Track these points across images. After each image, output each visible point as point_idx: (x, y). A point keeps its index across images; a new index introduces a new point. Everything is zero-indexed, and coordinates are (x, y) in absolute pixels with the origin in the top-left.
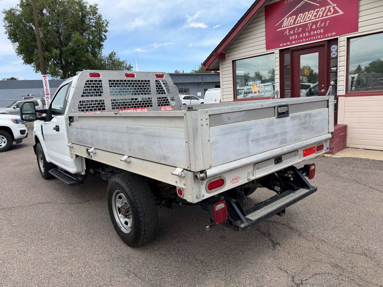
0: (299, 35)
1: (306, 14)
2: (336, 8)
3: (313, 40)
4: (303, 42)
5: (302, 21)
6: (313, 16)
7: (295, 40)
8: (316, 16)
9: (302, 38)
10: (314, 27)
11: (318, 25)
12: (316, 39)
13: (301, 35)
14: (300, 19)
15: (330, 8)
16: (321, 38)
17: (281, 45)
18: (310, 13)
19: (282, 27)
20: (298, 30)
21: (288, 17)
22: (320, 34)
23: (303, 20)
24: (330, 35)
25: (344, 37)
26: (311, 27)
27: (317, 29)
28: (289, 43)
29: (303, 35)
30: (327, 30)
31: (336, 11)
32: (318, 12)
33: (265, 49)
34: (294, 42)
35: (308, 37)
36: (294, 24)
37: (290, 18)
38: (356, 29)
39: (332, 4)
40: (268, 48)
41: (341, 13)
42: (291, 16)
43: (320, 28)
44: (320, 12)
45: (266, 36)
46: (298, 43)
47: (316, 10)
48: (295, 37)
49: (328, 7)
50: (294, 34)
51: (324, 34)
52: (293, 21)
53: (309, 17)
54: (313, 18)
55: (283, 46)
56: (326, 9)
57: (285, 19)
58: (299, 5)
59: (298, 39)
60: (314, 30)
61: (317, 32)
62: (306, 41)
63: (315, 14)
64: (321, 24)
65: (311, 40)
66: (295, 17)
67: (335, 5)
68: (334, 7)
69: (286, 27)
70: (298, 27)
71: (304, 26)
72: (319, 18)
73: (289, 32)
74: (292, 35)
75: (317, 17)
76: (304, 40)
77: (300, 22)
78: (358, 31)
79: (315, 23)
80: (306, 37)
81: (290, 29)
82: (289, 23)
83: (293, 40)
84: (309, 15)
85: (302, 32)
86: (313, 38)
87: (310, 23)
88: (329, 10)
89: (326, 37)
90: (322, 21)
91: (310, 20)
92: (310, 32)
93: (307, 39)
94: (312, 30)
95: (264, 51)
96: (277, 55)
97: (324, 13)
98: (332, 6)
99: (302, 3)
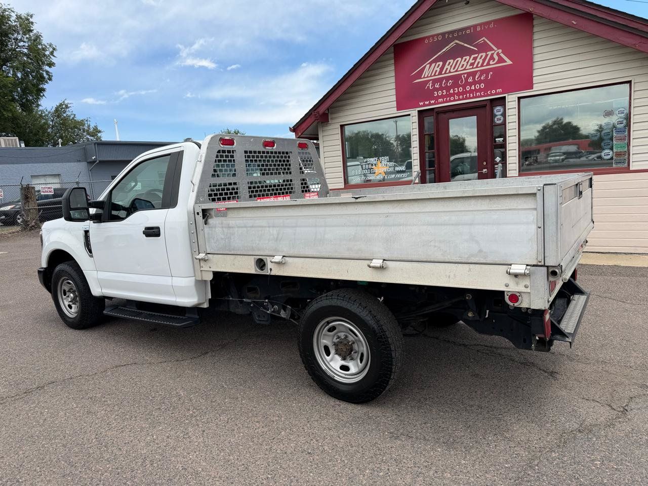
0: (448, 91)
1: (458, 61)
2: (502, 55)
3: (470, 98)
4: (455, 100)
5: (452, 70)
6: (469, 64)
7: (442, 96)
8: (472, 64)
9: (453, 95)
10: (470, 80)
11: (476, 77)
12: (473, 97)
13: (452, 90)
14: (449, 67)
15: (492, 54)
16: (481, 96)
17: (421, 104)
18: (463, 60)
19: (423, 77)
20: (447, 82)
21: (431, 64)
22: (480, 90)
23: (454, 68)
24: (494, 91)
25: (514, 96)
26: (466, 79)
27: (474, 83)
28: (433, 102)
29: (454, 90)
30: (490, 85)
31: (501, 60)
32: (475, 59)
33: (396, 109)
34: (440, 100)
35: (462, 93)
36: (440, 73)
37: (433, 65)
38: (530, 86)
39: (495, 49)
40: (399, 107)
41: (509, 62)
42: (435, 61)
43: (480, 82)
44: (478, 60)
45: (397, 89)
46: (447, 102)
47: (473, 56)
48: (443, 92)
49: (490, 53)
50: (441, 88)
51: (485, 90)
52: (438, 70)
53: (463, 65)
54: (468, 67)
55: (424, 105)
56: (487, 56)
57: (426, 66)
58: (447, 47)
59: (446, 96)
60: (470, 84)
61: (475, 87)
62: (459, 100)
63: (471, 61)
64: (480, 76)
65: (466, 98)
66: (441, 63)
67: (500, 51)
68: (498, 54)
69: (427, 77)
70: (448, 79)
71: (456, 78)
72: (477, 67)
73: (433, 85)
74: (437, 90)
75: (475, 66)
76: (456, 97)
77: (450, 72)
78: (532, 89)
79: (473, 74)
80: (459, 94)
81: (435, 81)
83: (439, 97)
84: (462, 63)
85: (453, 86)
86: (470, 96)
87: (465, 73)
88: (492, 58)
89: (488, 95)
90: (482, 72)
91: (465, 69)
92: (464, 87)
93: (461, 97)
94: (467, 83)
95: (394, 112)
96: (414, 119)
97: (484, 61)
98: (496, 52)
99: (452, 44)
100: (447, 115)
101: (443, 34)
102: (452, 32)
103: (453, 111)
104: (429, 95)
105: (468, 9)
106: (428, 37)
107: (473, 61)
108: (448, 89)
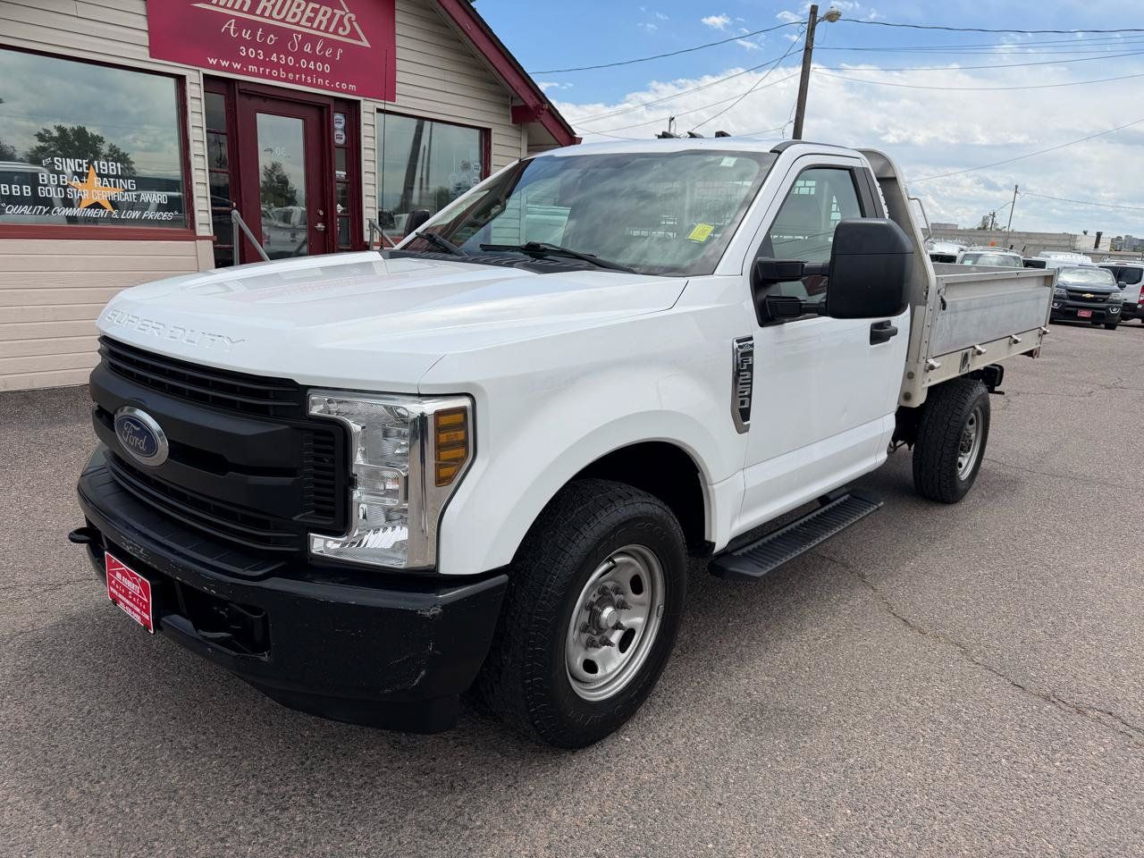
0: (268, 54)
1: (286, 2)
2: (355, 24)
3: (305, 84)
4: (278, 78)
5: (274, 15)
6: (305, 16)
7: (255, 61)
8: (310, 20)
9: (277, 66)
10: (307, 49)
11: (318, 49)
12: (311, 85)
13: (275, 55)
14: (269, 6)
15: (342, 17)
16: (324, 87)
17: (212, 61)
18: (295, 4)
20: (265, 36)
22: (322, 75)
23: (279, 13)
24: (344, 86)
25: (372, 104)
26: (302, 44)
27: (314, 57)
28: (237, 66)
29: (278, 58)
30: (338, 73)
32: (315, 11)
34: (252, 68)
35: (294, 70)
36: (251, 11)
38: (392, 96)
39: (348, 11)
40: (154, 52)
41: (366, 43)
43: (323, 60)
44: (320, 16)
46: (264, 76)
47: (311, 5)
48: (257, 54)
49: (339, 13)
50: (252, 43)
51: (332, 77)
52: (248, 4)
53: (295, 14)
54: (303, 22)
55: (218, 68)
56: (333, 15)
59: (264, 64)
60: (309, 58)
61: (315, 65)
62: (286, 80)
63: (309, 13)
64: (323, 49)
65: (299, 82)
67: (354, 17)
68: (350, 21)
69: (224, 7)
70: (268, 29)
71: (284, 35)
72: (318, 29)
73: (238, 30)
74: (248, 44)
75: (315, 26)
76: (282, 74)
77: (270, 17)
78: (394, 100)
79: (313, 40)
80: (287, 68)
81: (241, 24)
83: (246, 61)
84: (294, 9)
85: (276, 49)
86: (305, 79)
87: (299, 32)
88: (341, 23)
89: (334, 90)
90: (328, 43)
91: (298, 24)
92: (298, 58)
93: (291, 76)
94: (300, 55)
96: (195, 90)
97: (330, 21)
98: (348, 15)
100: (255, 102)
103: (265, 97)
104: (228, 49)
107: (312, 15)
108: (268, 51)
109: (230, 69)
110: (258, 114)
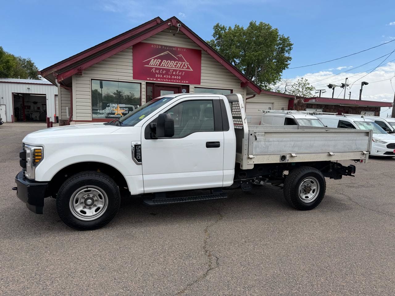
0: (163, 76)
1: (169, 62)
2: (188, 65)
3: (173, 82)
4: (166, 81)
5: (165, 66)
6: (174, 65)
7: (160, 78)
8: (175, 66)
9: (166, 78)
10: (174, 73)
11: (177, 73)
12: (175, 82)
13: (165, 76)
14: (164, 64)
15: (185, 64)
16: (178, 83)
17: (148, 79)
18: (171, 62)
19: (150, 64)
20: (162, 71)
21: (154, 59)
22: (178, 79)
23: (167, 65)
24: (184, 82)
25: (193, 86)
26: (173, 72)
27: (176, 75)
28: (155, 79)
29: (166, 76)
30: (183, 78)
31: (188, 68)
32: (177, 63)
33: (132, 78)
35: (170, 79)
36: (159, 65)
37: (156, 60)
38: (199, 83)
39: (186, 62)
40: (134, 78)
41: (191, 70)
42: (157, 58)
43: (179, 75)
44: (178, 65)
45: (134, 67)
46: (162, 81)
47: (176, 62)
48: (160, 76)
49: (184, 63)
50: (159, 73)
51: (181, 80)
52: (158, 64)
53: (171, 65)
54: (173, 67)
55: (150, 80)
56: (182, 64)
57: (152, 59)
58: (163, 53)
59: (162, 78)
60: (174, 75)
61: (176, 77)
62: (168, 82)
63: (175, 64)
64: (179, 73)
65: (172, 82)
66: (160, 61)
67: (188, 63)
68: (187, 64)
69: (152, 65)
70: (163, 69)
71: (168, 71)
72: (177, 68)
73: (155, 70)
74: (158, 74)
75: (177, 67)
77: (164, 66)
78: (200, 84)
79: (176, 71)
80: (168, 79)
81: (156, 69)
82: (155, 64)
83: (158, 78)
84: (171, 64)
85: (165, 74)
86: (173, 81)
87: (172, 69)
88: (184, 65)
89: (182, 83)
90: (180, 71)
91: (172, 67)
92: (171, 76)
93: (169, 80)
94: (172, 75)
95: (131, 79)
96: (144, 86)
97: (181, 65)
98: (186, 63)
99: (166, 53)
100: (160, 88)
101: (162, 46)
102: (166, 46)
103: (163, 86)
104: (153, 75)
105: (174, 38)
106: (154, 45)
107: (176, 64)
108: (163, 75)
109: (153, 80)
110: (161, 91)
